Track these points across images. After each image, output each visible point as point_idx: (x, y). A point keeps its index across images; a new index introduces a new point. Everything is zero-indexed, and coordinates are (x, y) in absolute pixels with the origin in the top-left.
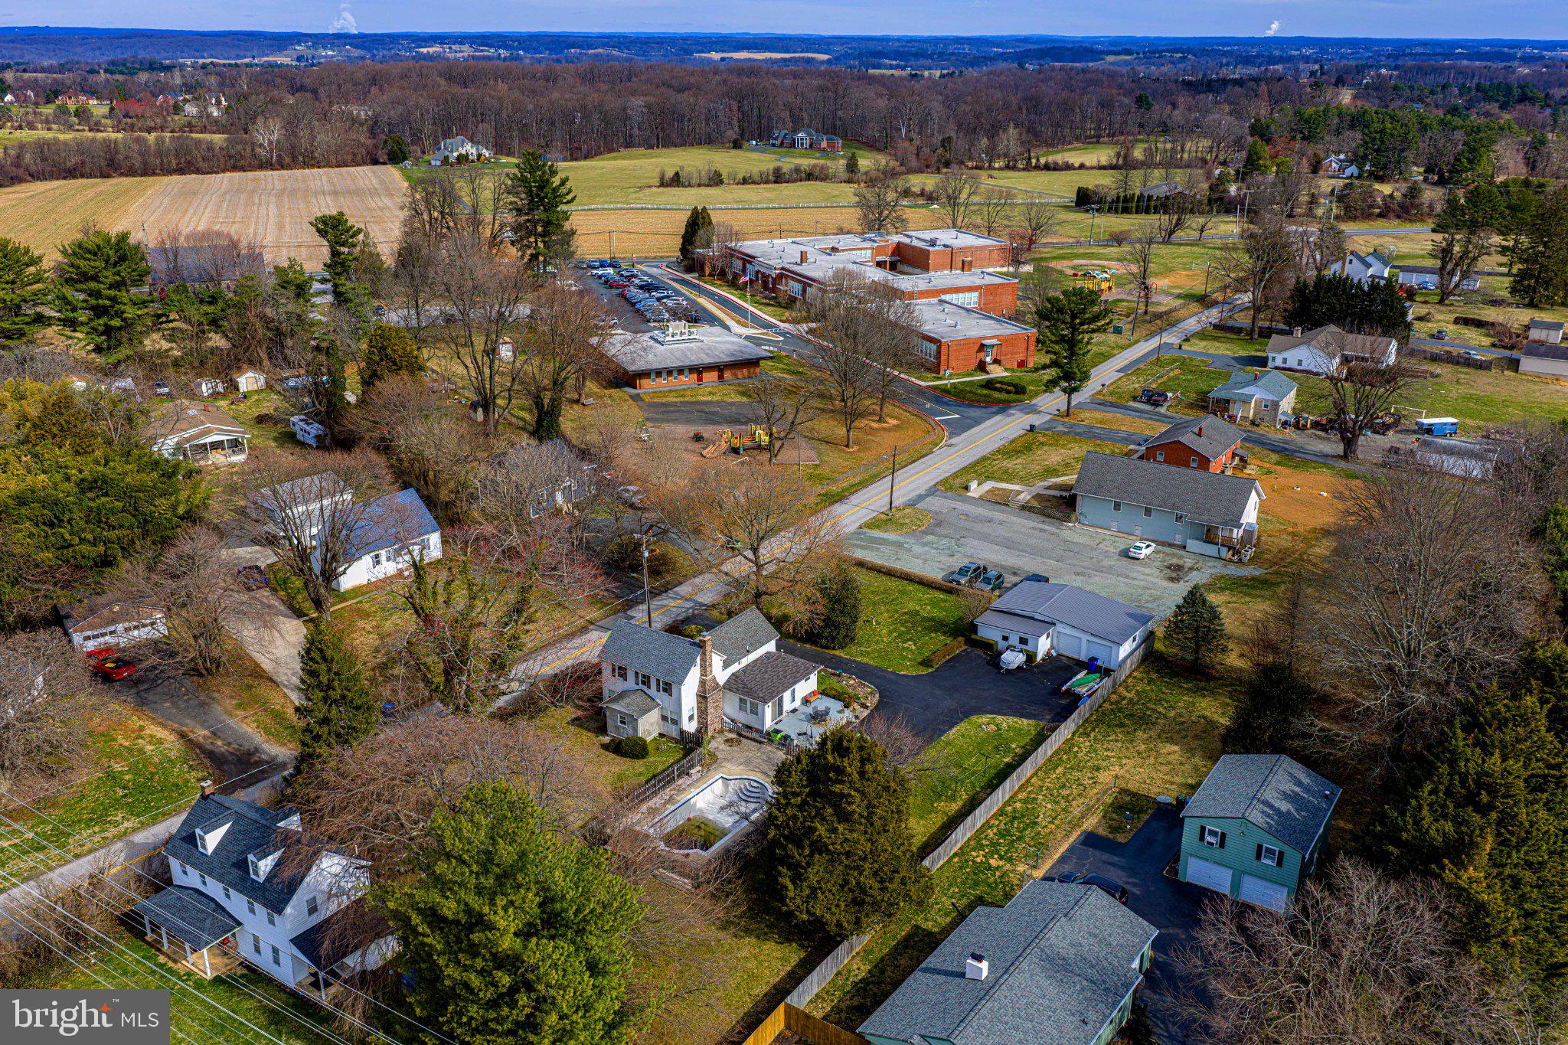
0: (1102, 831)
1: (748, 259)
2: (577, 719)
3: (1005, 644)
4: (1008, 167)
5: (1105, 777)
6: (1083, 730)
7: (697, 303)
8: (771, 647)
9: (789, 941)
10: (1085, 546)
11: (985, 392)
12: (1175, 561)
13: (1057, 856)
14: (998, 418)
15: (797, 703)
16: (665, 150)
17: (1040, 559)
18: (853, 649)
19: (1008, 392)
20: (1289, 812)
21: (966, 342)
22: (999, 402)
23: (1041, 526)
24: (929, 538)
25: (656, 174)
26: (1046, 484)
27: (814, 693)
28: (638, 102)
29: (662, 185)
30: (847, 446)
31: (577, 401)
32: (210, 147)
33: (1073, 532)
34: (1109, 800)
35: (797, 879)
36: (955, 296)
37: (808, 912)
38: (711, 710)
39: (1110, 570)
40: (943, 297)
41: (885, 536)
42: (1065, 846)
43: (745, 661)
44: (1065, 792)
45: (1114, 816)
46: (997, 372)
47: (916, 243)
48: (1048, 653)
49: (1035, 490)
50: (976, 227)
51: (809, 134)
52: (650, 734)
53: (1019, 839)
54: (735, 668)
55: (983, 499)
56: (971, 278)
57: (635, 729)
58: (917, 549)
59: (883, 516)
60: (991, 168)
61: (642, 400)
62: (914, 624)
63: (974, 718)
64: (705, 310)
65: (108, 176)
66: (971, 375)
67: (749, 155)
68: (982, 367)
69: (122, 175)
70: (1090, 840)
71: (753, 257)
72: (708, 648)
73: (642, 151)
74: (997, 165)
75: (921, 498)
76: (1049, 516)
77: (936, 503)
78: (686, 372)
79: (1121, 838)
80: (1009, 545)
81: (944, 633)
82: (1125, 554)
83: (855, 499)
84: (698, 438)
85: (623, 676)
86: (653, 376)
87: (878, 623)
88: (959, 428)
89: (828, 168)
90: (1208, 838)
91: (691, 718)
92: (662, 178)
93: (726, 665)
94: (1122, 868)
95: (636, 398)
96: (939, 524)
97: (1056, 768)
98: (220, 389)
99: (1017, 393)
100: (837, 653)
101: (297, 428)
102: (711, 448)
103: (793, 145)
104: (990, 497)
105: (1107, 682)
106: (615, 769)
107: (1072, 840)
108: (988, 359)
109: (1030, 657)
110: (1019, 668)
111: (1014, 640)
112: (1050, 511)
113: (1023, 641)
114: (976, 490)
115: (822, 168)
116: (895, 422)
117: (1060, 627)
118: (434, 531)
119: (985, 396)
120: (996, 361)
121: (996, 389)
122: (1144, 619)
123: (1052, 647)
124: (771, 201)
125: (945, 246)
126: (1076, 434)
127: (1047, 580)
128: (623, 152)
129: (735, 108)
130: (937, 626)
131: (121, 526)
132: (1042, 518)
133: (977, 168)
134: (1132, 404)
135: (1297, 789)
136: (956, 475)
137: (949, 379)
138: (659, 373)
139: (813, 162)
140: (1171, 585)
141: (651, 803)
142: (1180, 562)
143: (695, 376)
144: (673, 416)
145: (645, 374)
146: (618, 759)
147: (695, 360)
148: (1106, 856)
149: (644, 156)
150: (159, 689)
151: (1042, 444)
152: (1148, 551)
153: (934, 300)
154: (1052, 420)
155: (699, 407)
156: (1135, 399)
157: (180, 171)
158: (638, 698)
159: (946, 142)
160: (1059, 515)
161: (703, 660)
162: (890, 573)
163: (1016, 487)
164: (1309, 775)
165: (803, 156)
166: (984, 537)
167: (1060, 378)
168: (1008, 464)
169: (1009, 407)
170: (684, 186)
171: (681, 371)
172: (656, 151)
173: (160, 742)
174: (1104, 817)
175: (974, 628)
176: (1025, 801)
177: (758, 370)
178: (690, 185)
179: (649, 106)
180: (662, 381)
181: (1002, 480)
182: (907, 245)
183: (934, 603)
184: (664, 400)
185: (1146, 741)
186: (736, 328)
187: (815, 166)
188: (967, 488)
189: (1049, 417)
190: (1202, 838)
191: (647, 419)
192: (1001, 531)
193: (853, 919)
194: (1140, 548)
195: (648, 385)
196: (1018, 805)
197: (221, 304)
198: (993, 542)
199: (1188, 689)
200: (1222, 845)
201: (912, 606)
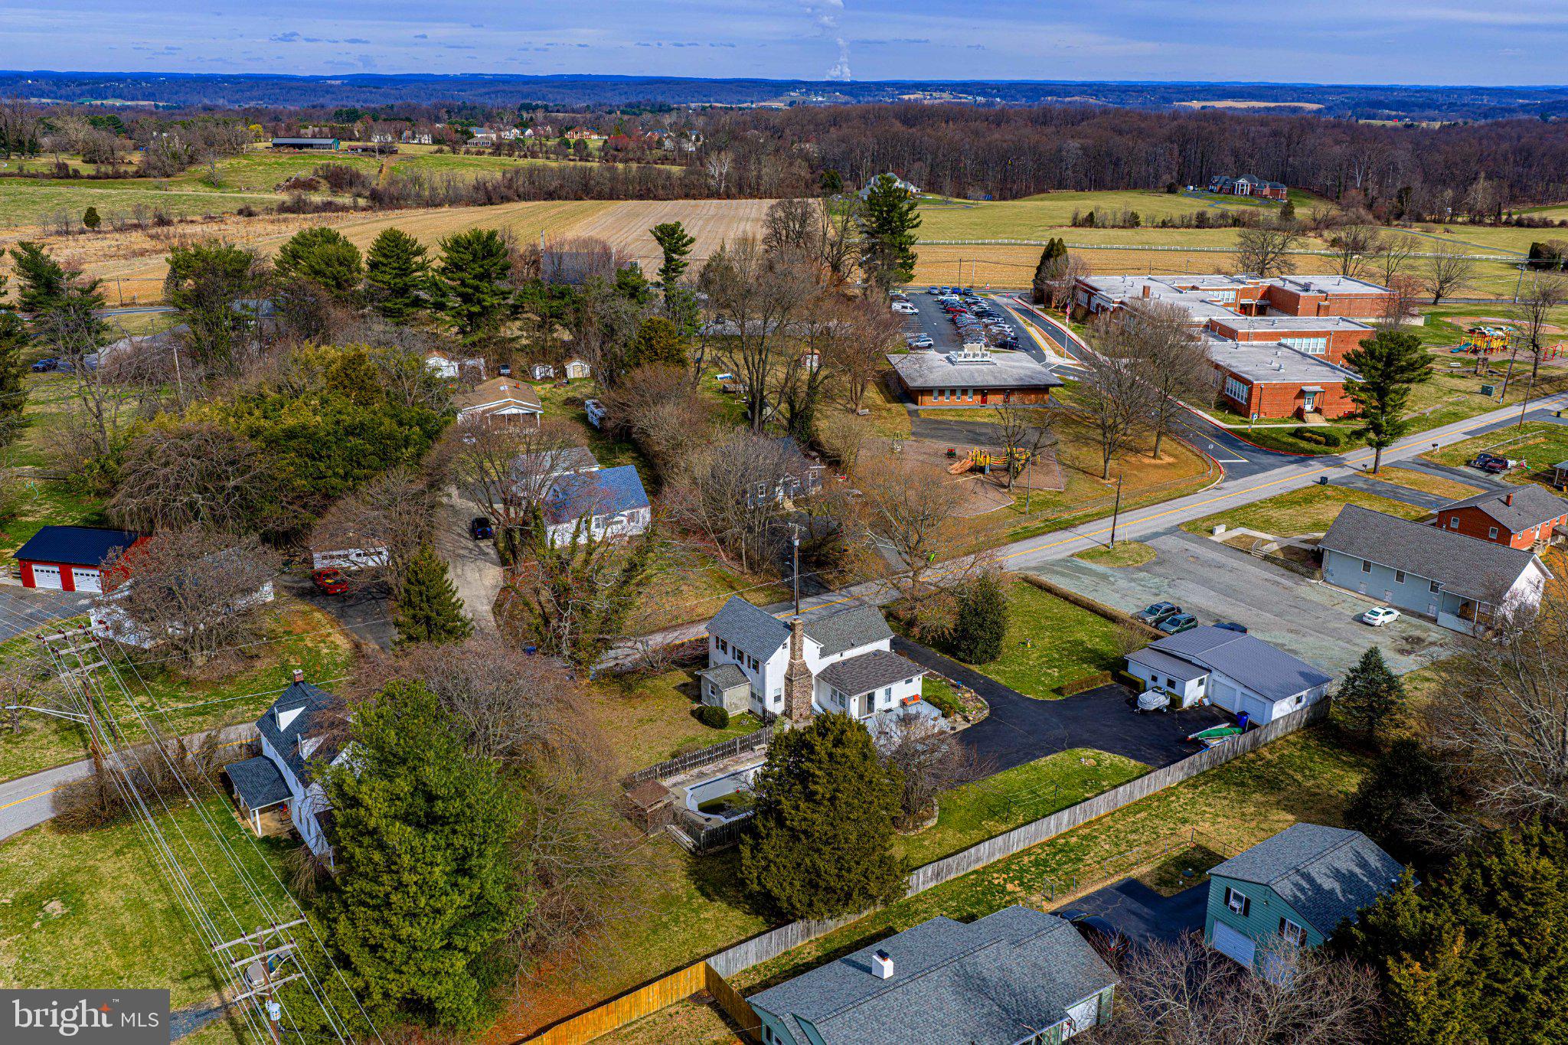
0: (1147, 882)
1: (1091, 291)
2: (685, 685)
3: (1153, 684)
4: (1472, 222)
5: (1186, 830)
6: (1191, 783)
7: (1025, 332)
8: (884, 645)
9: (758, 913)
10: (1317, 604)
11: (1291, 440)
12: (1418, 633)
13: (1084, 894)
14: (1293, 466)
15: (894, 704)
16: (1097, 193)
17: (1255, 611)
18: (992, 666)
19: (1318, 442)
20: (1332, 891)
21: (1285, 388)
22: (1303, 451)
23: (1277, 578)
24: (1142, 574)
25: (1070, 215)
26: (1306, 537)
27: (915, 697)
28: (1074, 144)
29: (1075, 225)
30: (1103, 478)
31: (854, 411)
32: (669, 176)
33: (1313, 590)
34: (1176, 853)
35: (756, 848)
36: (1298, 341)
37: (760, 883)
38: (796, 694)
39: (1334, 633)
40: (1283, 341)
41: (1094, 566)
42: (1099, 887)
43: (849, 654)
44: (1132, 837)
45: (1173, 869)
46: (1315, 421)
47: (1289, 287)
48: (1200, 701)
49: (1286, 543)
50: (1371, 275)
51: (1250, 180)
52: (737, 707)
53: (1053, 871)
54: (836, 658)
55: (1226, 545)
56: (1323, 324)
57: (721, 701)
58: (1122, 583)
59: (1104, 549)
60: (1451, 222)
61: (918, 416)
62: (1071, 653)
63: (1078, 750)
64: (1029, 338)
65: (581, 199)
66: (1285, 422)
67: (1182, 200)
68: (1299, 414)
69: (592, 198)
70: (1131, 888)
71: (1096, 290)
72: (798, 632)
73: (1073, 193)
74: (1460, 219)
75: (1156, 535)
76: (1292, 570)
77: (1171, 543)
78: (970, 393)
79: (1165, 892)
80: (1229, 592)
81: (1098, 667)
82: (1360, 619)
83: (1081, 529)
84: (951, 454)
85: (724, 648)
86: (936, 394)
87: (1033, 646)
88: (1236, 473)
89: (1258, 215)
90: (1233, 903)
91: (777, 699)
92: (1075, 218)
93: (824, 654)
94: (1146, 921)
95: (912, 413)
96: (1161, 562)
97: (1139, 812)
98: (551, 373)
99: (1327, 444)
100: (971, 667)
101: (588, 410)
102: (957, 465)
103: (1232, 191)
104: (1234, 544)
105: (1247, 739)
106: (691, 733)
107: (1109, 883)
108: (1308, 408)
109: (1176, 701)
110: (1158, 711)
111: (1162, 682)
112: (1295, 565)
113: (1171, 684)
114: (1221, 533)
115: (1251, 214)
116: (1171, 460)
117: (1215, 675)
118: (645, 506)
119: (1291, 445)
120: (1318, 410)
121: (1304, 438)
122: (1316, 680)
123: (1206, 696)
124: (1178, 243)
125: (1320, 291)
126: (1375, 492)
127: (1244, 631)
128: (1053, 193)
129: (1176, 153)
130: (1097, 659)
131: (370, 467)
132: (1283, 571)
133: (1434, 221)
134: (1463, 468)
135: (1358, 871)
136: (1208, 518)
137: (1256, 424)
138: (941, 391)
139: (1242, 207)
140: (1398, 656)
141: (704, 769)
142: (1423, 635)
143: (979, 397)
144: (940, 433)
145: (928, 391)
146: (699, 725)
147: (979, 381)
148: (1135, 906)
149: (1073, 198)
150: (360, 607)
151: (1328, 498)
152: (1388, 619)
153: (1275, 343)
154: (1355, 475)
155: (970, 428)
156: (1468, 463)
157: (641, 197)
158: (730, 672)
159: (1404, 193)
160: (1303, 570)
161: (793, 644)
162: (1076, 602)
163: (1269, 537)
164: (1382, 859)
165: (1241, 203)
166: (1205, 582)
167: (1367, 430)
168: (1275, 514)
169: (1312, 458)
170: (1097, 227)
171: (964, 391)
172: (1087, 193)
173: (336, 647)
174: (1159, 868)
175: (1124, 664)
176: (1084, 838)
177: (1046, 397)
178: (1104, 227)
179: (1083, 148)
180: (944, 399)
181: (1257, 528)
182: (1278, 289)
183: (1105, 636)
184: (940, 418)
185: (1257, 805)
186: (1052, 358)
187: (1244, 212)
188: (1212, 532)
189: (1351, 472)
190: (1227, 901)
191: (913, 434)
192: (1227, 578)
193: (805, 899)
194: (1377, 614)
195: (929, 402)
196: (1074, 840)
197: (567, 299)
198: (1212, 588)
199: (1345, 763)
200: (1246, 911)
201: (1081, 635)
